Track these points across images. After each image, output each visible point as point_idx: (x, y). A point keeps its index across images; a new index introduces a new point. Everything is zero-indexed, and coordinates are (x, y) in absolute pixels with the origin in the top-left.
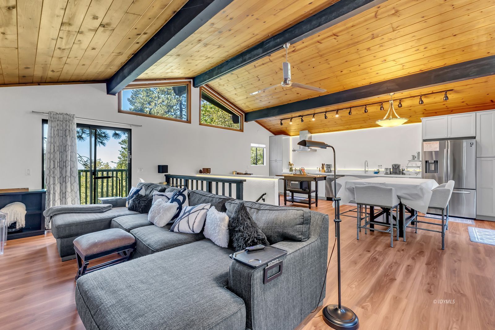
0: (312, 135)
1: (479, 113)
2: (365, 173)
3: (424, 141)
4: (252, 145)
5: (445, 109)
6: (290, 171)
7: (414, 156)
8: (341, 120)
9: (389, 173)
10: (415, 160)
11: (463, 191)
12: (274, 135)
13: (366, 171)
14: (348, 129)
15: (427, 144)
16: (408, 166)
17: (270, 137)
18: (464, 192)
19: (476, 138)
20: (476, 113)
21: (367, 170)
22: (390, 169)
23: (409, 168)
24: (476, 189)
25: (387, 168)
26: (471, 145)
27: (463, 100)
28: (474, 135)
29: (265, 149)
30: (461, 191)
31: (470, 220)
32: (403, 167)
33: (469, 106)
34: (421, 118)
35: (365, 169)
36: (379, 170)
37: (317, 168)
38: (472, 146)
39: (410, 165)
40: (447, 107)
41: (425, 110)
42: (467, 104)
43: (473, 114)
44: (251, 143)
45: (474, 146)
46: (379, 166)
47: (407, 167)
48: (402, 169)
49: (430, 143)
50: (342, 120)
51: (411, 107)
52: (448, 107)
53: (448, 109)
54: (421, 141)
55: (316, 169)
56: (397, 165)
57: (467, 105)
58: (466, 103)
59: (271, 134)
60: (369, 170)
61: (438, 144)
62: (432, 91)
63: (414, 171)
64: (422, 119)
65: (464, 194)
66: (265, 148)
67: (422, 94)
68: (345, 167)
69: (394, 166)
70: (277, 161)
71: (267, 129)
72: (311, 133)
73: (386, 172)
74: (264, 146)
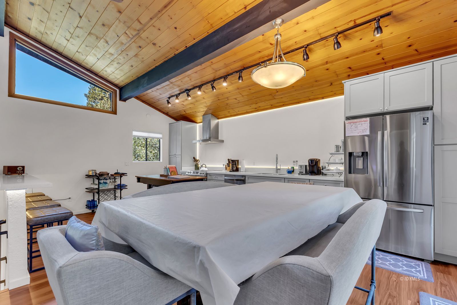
0: (220, 120)
1: (438, 62)
2: (277, 172)
3: (348, 118)
4: (135, 133)
5: (382, 63)
6: (195, 169)
7: (338, 146)
8: (241, 96)
9: (304, 173)
10: (340, 152)
11: (411, 208)
12: (176, 122)
13: (277, 170)
14: (257, 110)
15: (350, 123)
16: (330, 162)
17: (170, 124)
18: (412, 210)
19: (434, 109)
20: (433, 62)
21: (279, 167)
22: (306, 166)
23: (332, 165)
24: (434, 206)
25: (301, 164)
26: (425, 121)
27: (409, 42)
28: (430, 104)
29: (161, 140)
30: (407, 207)
31: (423, 263)
32: (324, 163)
33: (420, 54)
34: (343, 82)
35: (277, 167)
36: (293, 167)
37: (224, 165)
38: (426, 124)
39: (331, 161)
40: (383, 59)
41: (350, 68)
42: (416, 50)
43: (427, 65)
44: (133, 131)
45: (429, 124)
46: (294, 162)
47: (329, 164)
48: (322, 166)
49: (356, 122)
50: (243, 94)
51: (327, 63)
52: (386, 60)
53: (385, 63)
54: (343, 119)
55: (222, 166)
56: (314, 160)
57: (416, 52)
58: (414, 47)
59: (173, 121)
60: (281, 168)
61: (368, 122)
62: (355, 21)
63: (337, 169)
64: (345, 82)
65: (413, 213)
66: (161, 138)
67: (339, 29)
68: (254, 165)
69: (310, 161)
70: (177, 156)
71: (164, 113)
72: (218, 119)
73: (300, 171)
74: (159, 136)
